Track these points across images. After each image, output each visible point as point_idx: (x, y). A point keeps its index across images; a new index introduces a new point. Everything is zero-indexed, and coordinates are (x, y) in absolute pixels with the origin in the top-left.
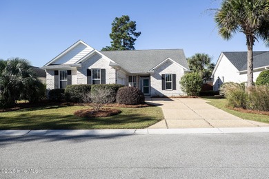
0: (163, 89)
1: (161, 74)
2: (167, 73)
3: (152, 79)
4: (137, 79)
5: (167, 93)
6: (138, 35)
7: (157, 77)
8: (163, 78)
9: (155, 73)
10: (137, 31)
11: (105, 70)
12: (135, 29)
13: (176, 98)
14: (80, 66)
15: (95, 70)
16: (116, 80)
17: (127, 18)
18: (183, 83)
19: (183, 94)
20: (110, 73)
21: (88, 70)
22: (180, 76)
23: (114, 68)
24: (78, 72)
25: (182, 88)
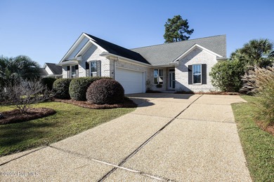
0: (190, 83)
1: (187, 65)
2: (195, 63)
3: (177, 71)
4: (164, 73)
5: (194, 87)
6: (190, 32)
7: (182, 69)
8: (190, 69)
9: (180, 65)
10: (189, 29)
11: (100, 61)
12: (188, 27)
13: (203, 94)
14: (79, 59)
15: (92, 62)
16: (113, 73)
17: (179, 18)
18: (213, 75)
19: (214, 89)
20: (105, 65)
21: (86, 63)
22: (212, 66)
23: (108, 58)
24: (79, 66)
25: (213, 82)
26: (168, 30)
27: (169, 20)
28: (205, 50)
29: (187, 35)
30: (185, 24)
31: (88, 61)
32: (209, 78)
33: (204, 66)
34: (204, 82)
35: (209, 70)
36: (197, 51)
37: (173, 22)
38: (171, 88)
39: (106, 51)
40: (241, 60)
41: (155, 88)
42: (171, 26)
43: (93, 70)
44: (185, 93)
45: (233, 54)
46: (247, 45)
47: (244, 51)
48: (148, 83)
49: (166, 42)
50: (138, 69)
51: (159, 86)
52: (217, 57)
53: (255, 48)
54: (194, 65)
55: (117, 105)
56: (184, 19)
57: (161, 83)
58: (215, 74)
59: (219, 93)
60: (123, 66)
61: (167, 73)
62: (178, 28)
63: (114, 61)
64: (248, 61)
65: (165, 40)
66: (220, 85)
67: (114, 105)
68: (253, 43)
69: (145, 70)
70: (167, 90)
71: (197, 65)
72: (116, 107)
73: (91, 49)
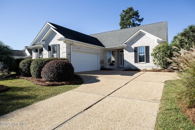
0: (136, 62)
1: (133, 47)
3: (125, 52)
4: (116, 54)
5: (139, 65)
6: (141, 20)
7: (130, 50)
8: (136, 50)
9: (127, 47)
10: (140, 18)
11: (59, 45)
12: (139, 16)
13: (147, 71)
14: (44, 43)
15: (54, 46)
16: (69, 54)
17: (131, 9)
18: (155, 55)
19: (155, 67)
20: (63, 47)
21: (49, 46)
22: (154, 48)
23: (65, 42)
24: (44, 49)
25: (154, 61)
26: (122, 19)
27: (124, 11)
28: (148, 35)
29: (138, 23)
30: (136, 14)
31: (50, 44)
32: (151, 58)
33: (147, 48)
34: (148, 61)
35: (151, 51)
36: (141, 35)
37: (127, 12)
38: (122, 66)
39: (63, 37)
40: (181, 42)
41: (108, 66)
42: (125, 16)
43: (54, 52)
44: (132, 70)
45: (175, 38)
46: (186, 29)
47: (183, 35)
48: (102, 62)
49: (122, 28)
50: (93, 51)
51: (112, 64)
52: (158, 40)
53: (193, 31)
54: (139, 47)
55: (64, 82)
56: (135, 10)
57: (113, 62)
58: (156, 54)
59: (159, 71)
60: (78, 48)
61: (118, 54)
62: (131, 17)
63: (71, 44)
64: (187, 43)
65: (120, 27)
66: (160, 64)
67: (62, 83)
68: (191, 28)
69: (99, 52)
70: (118, 67)
71: (141, 47)
72: (63, 85)
73: (52, 35)
